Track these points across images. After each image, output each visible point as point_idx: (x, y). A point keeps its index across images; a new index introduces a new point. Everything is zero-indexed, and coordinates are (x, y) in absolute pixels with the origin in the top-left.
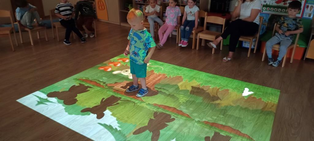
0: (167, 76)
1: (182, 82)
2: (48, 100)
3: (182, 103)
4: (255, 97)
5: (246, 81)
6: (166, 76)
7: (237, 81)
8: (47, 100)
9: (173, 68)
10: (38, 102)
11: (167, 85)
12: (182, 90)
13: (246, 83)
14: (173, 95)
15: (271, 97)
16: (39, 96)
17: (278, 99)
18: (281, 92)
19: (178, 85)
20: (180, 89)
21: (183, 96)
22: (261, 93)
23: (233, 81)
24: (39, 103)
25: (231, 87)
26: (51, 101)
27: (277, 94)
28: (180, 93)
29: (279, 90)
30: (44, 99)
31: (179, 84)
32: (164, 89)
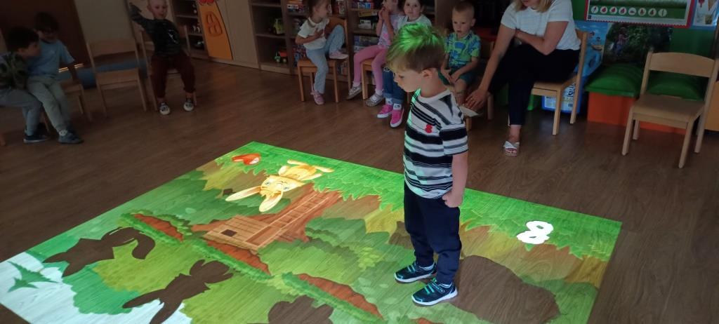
0: (342, 198)
1: (377, 210)
2: (42, 275)
3: (364, 270)
4: (554, 243)
5: (537, 202)
6: (340, 196)
7: (513, 201)
8: (38, 276)
9: (362, 174)
10: (17, 281)
11: (338, 222)
12: (373, 233)
13: (538, 206)
14: (348, 247)
15: (595, 242)
16: (24, 266)
17: (612, 247)
18: (622, 227)
19: (363, 220)
20: (367, 232)
21: (371, 249)
22: (570, 233)
23: (504, 202)
24: (19, 284)
25: (497, 218)
26: (48, 277)
27: (613, 233)
28: (366, 241)
29: (620, 224)
30: (33, 273)
31: (367, 219)
32: (327, 233)
